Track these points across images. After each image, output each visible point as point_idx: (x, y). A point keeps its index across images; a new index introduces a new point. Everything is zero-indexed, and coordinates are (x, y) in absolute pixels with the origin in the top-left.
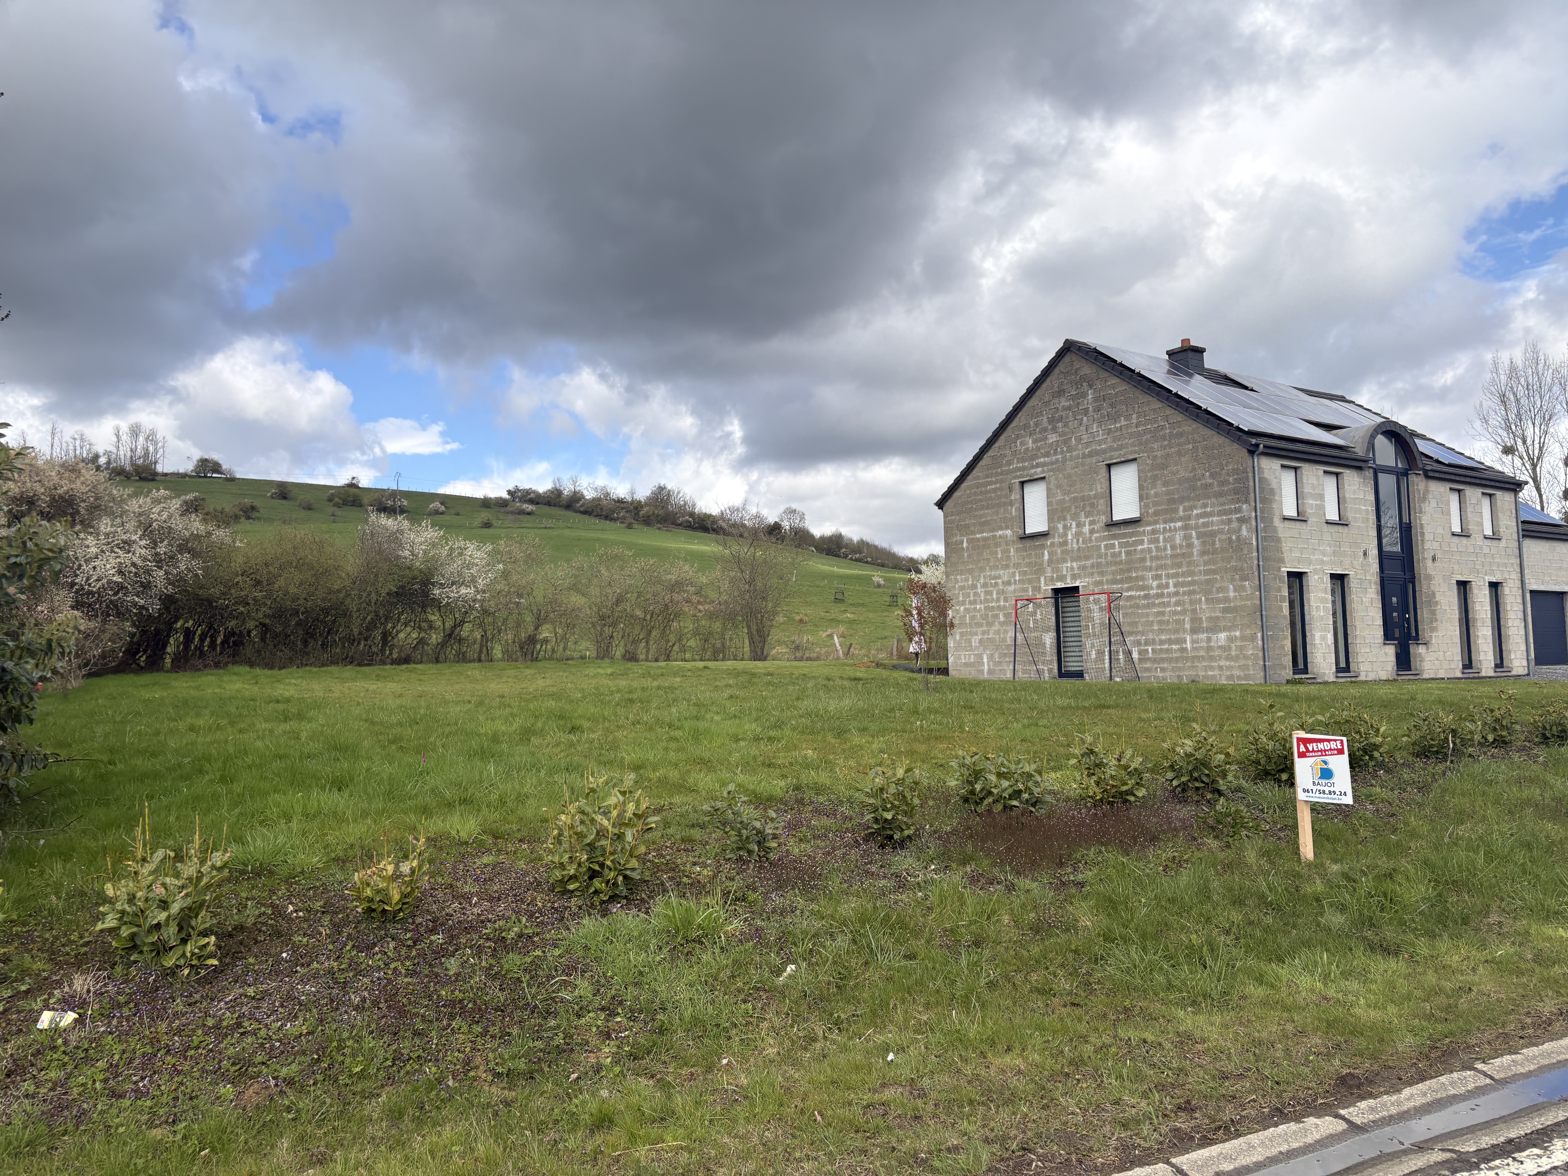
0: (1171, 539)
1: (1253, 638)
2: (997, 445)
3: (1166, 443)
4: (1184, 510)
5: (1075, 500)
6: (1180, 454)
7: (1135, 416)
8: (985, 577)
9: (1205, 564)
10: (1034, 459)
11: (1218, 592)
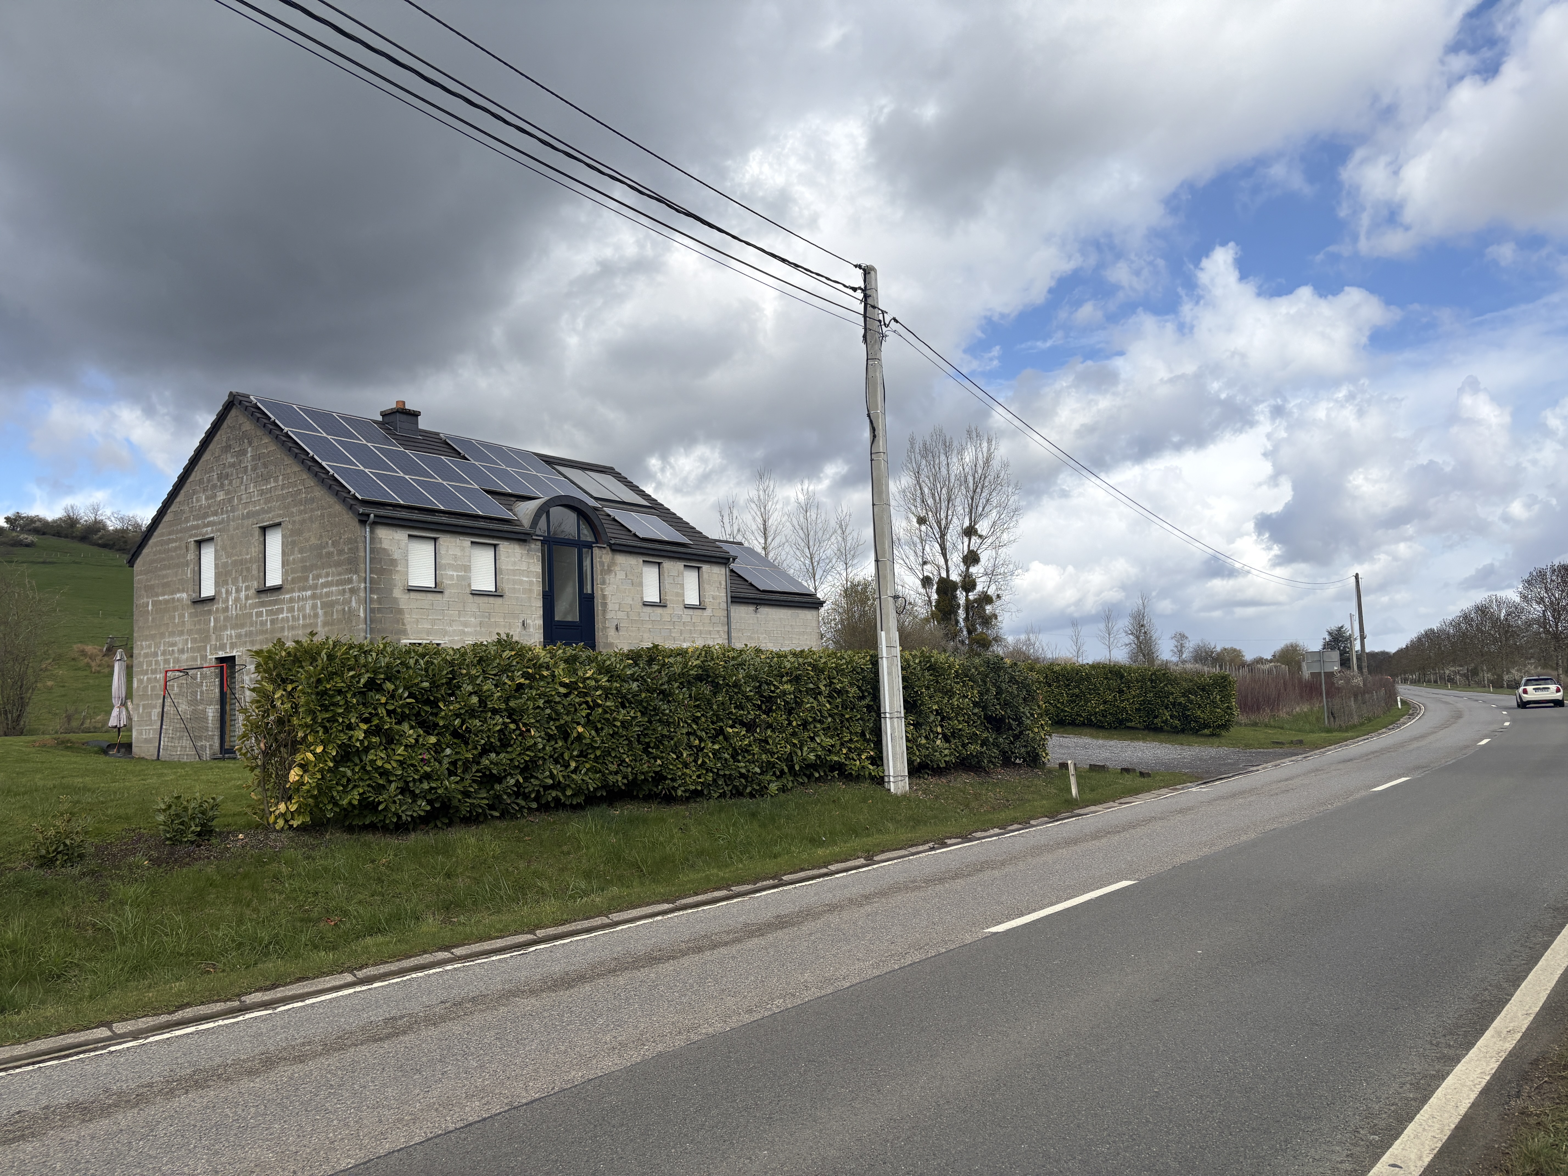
0: (303, 608)
2: (178, 500)
3: (302, 508)
4: (313, 580)
5: (235, 563)
6: (311, 520)
7: (281, 477)
8: (164, 644)
10: (205, 518)
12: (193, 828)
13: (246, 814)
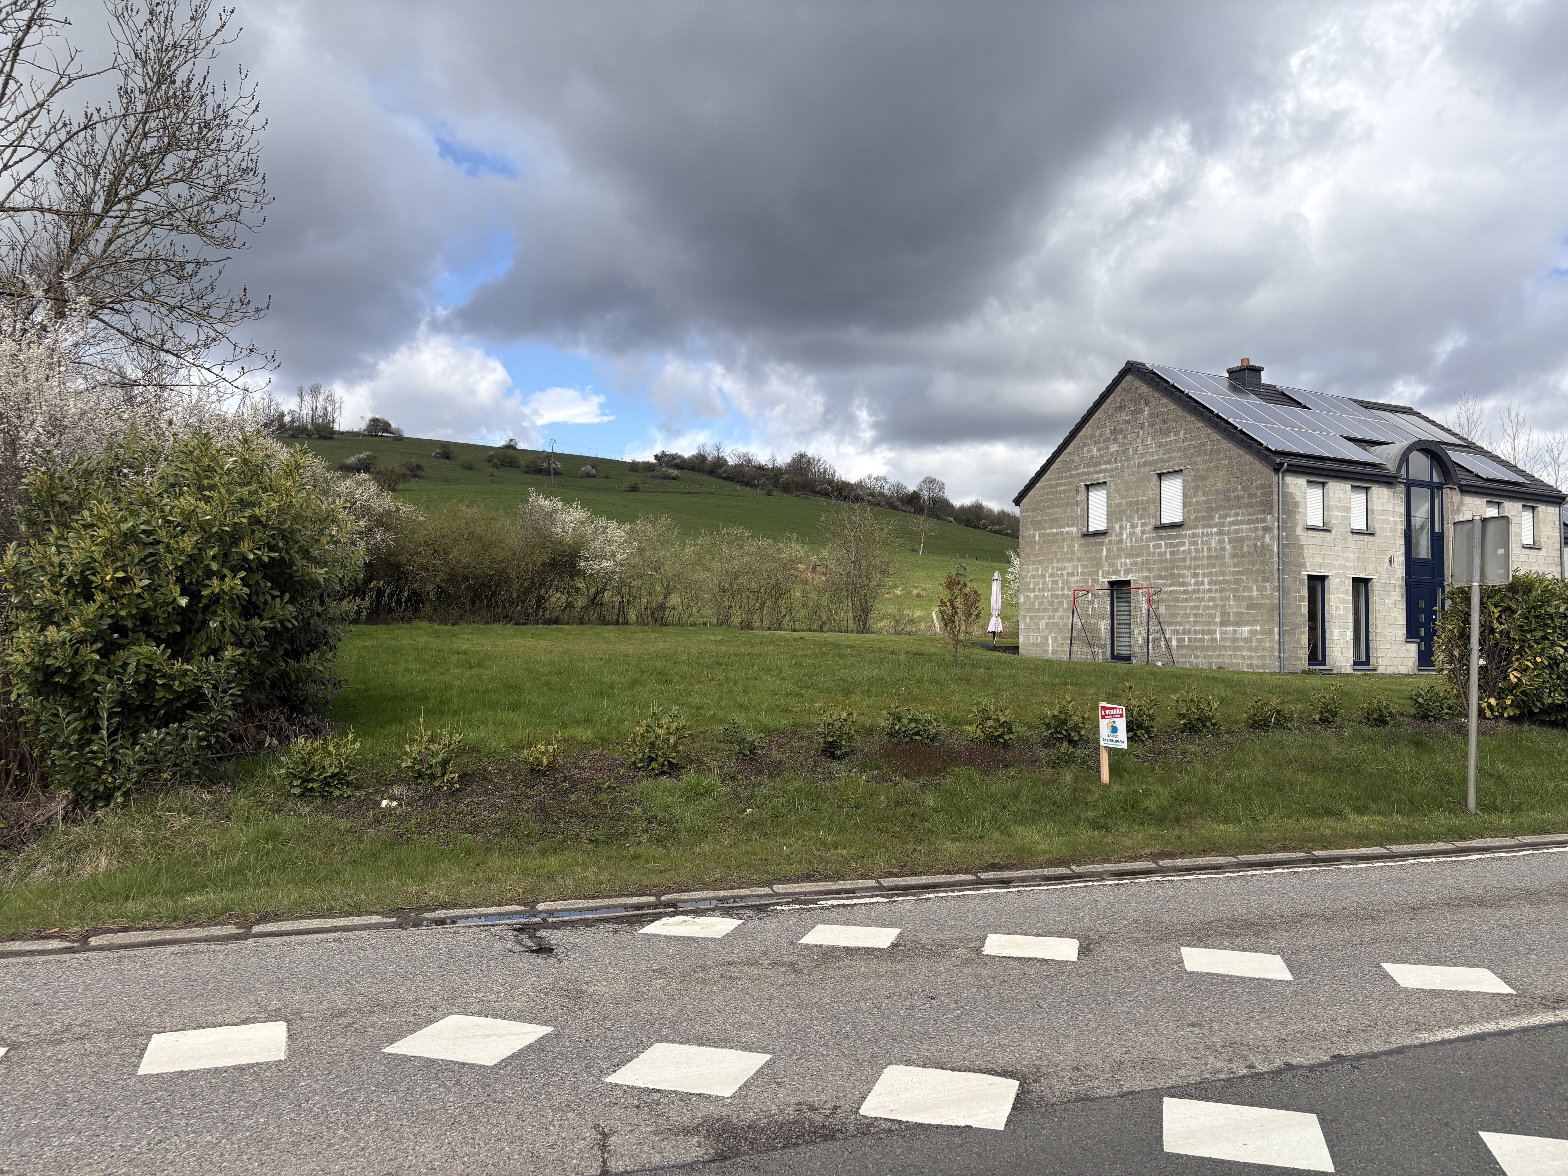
0: (1208, 543)
1: (1271, 632)
2: (1067, 451)
3: (1207, 458)
4: (1219, 518)
5: (1131, 503)
6: (1217, 468)
7: (1182, 432)
8: (1052, 569)
9: (1235, 566)
10: (1098, 466)
11: (1244, 591)
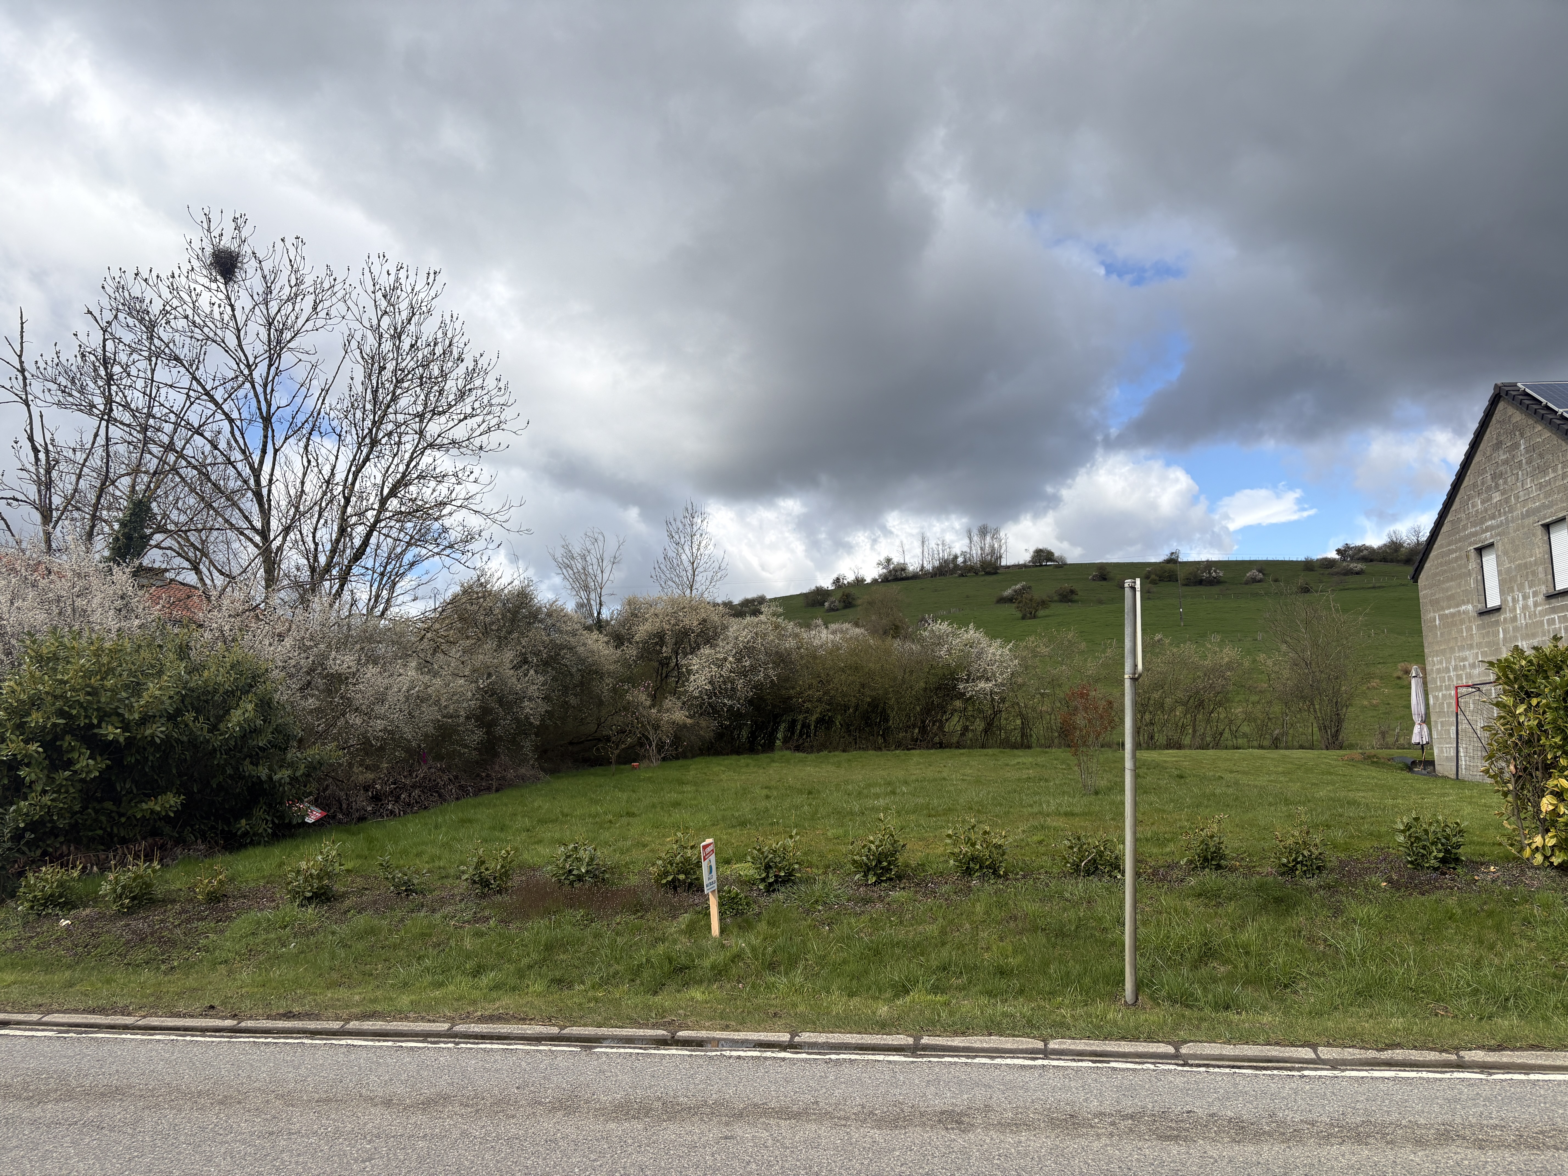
2: (1453, 508)
5: (1519, 567)
8: (1455, 659)
10: (1483, 523)
12: (1435, 853)
13: (1500, 844)
